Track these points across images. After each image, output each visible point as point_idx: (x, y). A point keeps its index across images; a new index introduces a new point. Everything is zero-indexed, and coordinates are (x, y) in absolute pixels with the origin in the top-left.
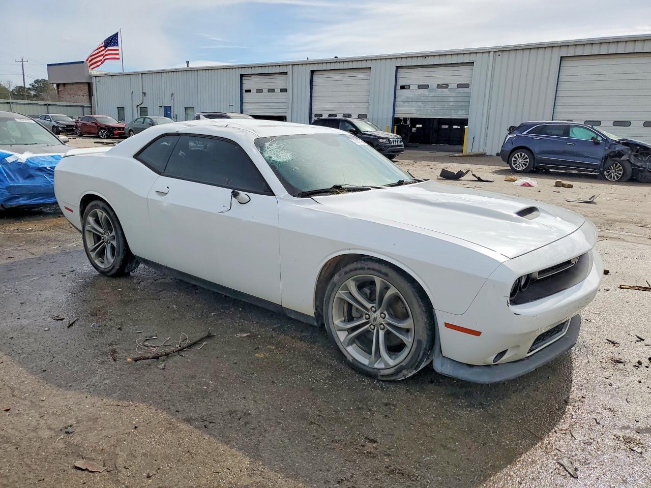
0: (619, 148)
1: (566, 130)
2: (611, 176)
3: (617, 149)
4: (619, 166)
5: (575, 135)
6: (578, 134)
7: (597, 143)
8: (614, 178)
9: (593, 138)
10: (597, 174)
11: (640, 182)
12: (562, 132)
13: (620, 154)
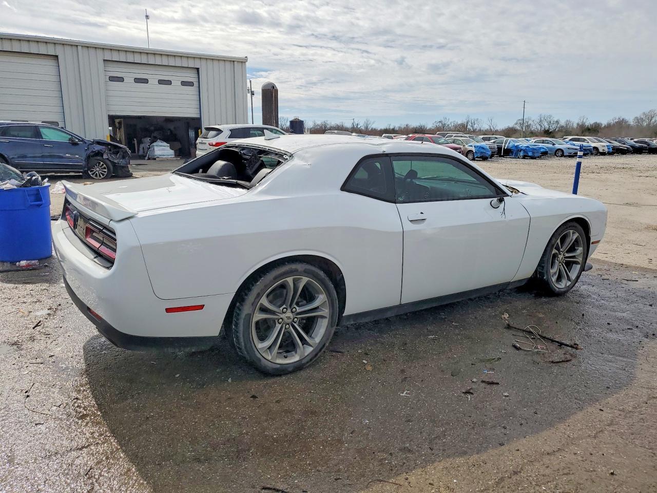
0: (98, 148)
1: (36, 131)
2: (97, 174)
3: (96, 149)
4: (103, 165)
5: (48, 137)
6: (50, 135)
7: (75, 144)
8: (100, 177)
9: (70, 139)
10: (81, 174)
11: (121, 177)
12: (29, 134)
13: (99, 154)
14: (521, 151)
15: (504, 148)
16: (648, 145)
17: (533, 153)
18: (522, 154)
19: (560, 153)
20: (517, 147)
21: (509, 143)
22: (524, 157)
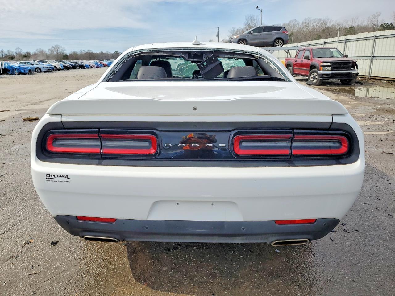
14: (15, 70)
15: (2, 68)
16: (78, 64)
17: (25, 71)
18: (17, 71)
19: (39, 70)
20: (12, 67)
21: (5, 65)
22: (19, 74)
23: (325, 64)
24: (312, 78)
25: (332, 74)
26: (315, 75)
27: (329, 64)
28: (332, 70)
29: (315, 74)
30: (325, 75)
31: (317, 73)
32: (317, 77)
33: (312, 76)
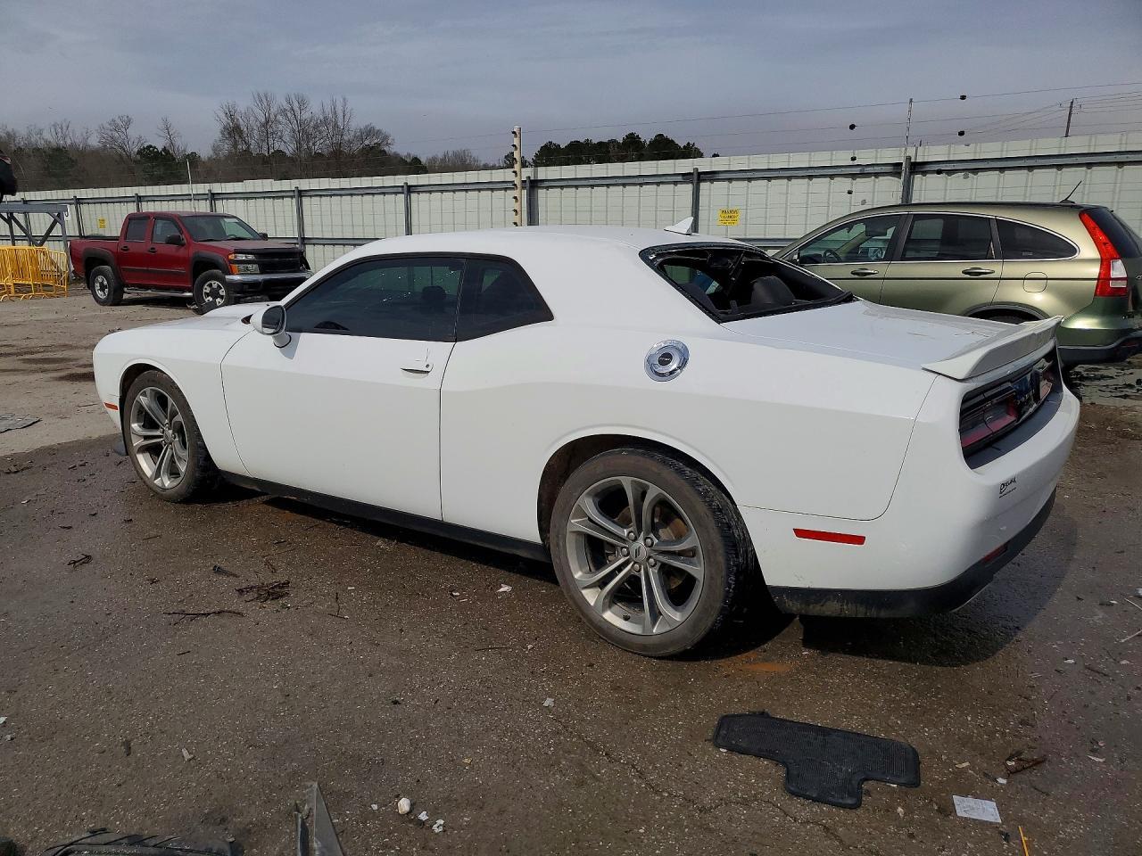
23: (242, 257)
24: (208, 295)
25: (266, 281)
26: (215, 286)
27: (251, 257)
28: (262, 272)
29: (215, 284)
30: (247, 286)
31: (222, 280)
32: (222, 292)
33: (207, 289)
